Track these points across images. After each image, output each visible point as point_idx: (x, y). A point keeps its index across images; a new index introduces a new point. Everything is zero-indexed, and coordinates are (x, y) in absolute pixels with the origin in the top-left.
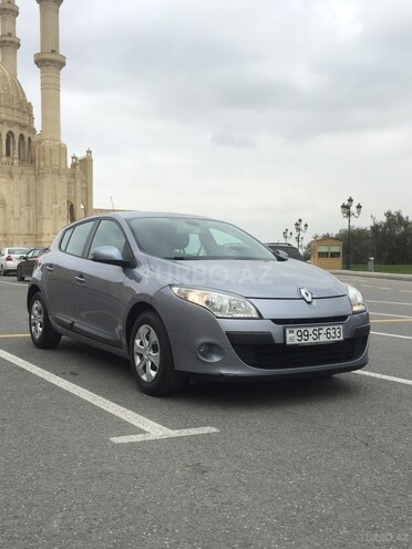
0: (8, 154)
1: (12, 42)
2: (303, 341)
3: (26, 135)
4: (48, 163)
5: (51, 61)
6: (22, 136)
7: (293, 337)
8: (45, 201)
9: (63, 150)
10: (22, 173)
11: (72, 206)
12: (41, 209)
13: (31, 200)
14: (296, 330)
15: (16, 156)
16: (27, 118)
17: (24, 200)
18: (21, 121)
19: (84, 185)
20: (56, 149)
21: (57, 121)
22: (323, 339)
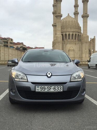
0: (75, 39)
1: (77, 13)
2: (43, 91)
3: (79, 34)
4: (84, 40)
5: (86, 16)
6: (78, 35)
7: (38, 89)
8: (83, 50)
9: (88, 37)
10: (78, 43)
11: (90, 50)
12: (82, 51)
13: (80, 50)
14: (40, 87)
15: (77, 39)
16: (80, 30)
17: (78, 49)
18: (78, 31)
19: (93, 45)
20: (86, 37)
21: (86, 30)
22: (52, 90)
